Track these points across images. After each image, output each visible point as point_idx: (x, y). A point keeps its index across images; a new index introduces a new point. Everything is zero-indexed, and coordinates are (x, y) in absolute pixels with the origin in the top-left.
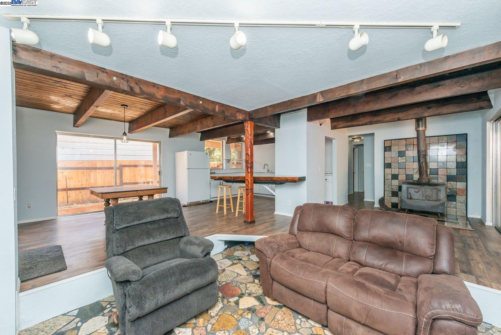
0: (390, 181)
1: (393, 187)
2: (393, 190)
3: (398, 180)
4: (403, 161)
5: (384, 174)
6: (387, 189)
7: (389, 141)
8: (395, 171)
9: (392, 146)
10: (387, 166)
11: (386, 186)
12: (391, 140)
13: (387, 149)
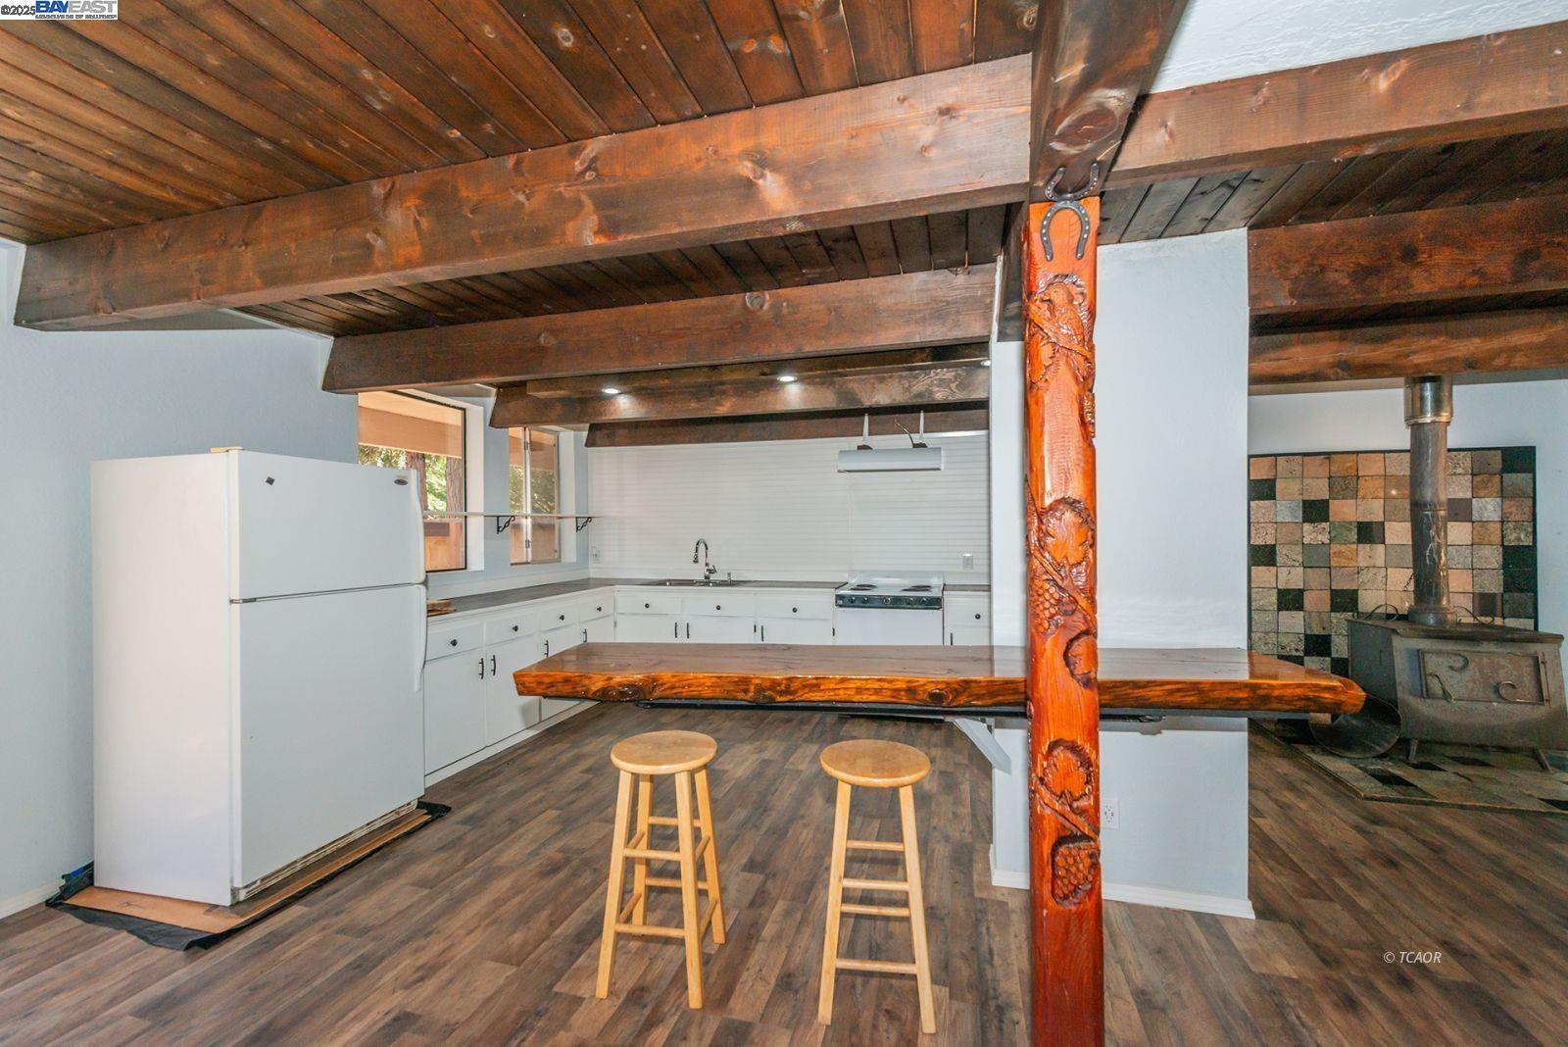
0: (1272, 616)
1: (1284, 640)
3: (1302, 613)
4: (1320, 537)
5: (1250, 588)
6: (1259, 647)
7: (1266, 459)
8: (1291, 576)
9: (1277, 480)
10: (1262, 556)
11: (1255, 637)
12: (1276, 455)
13: (1260, 488)
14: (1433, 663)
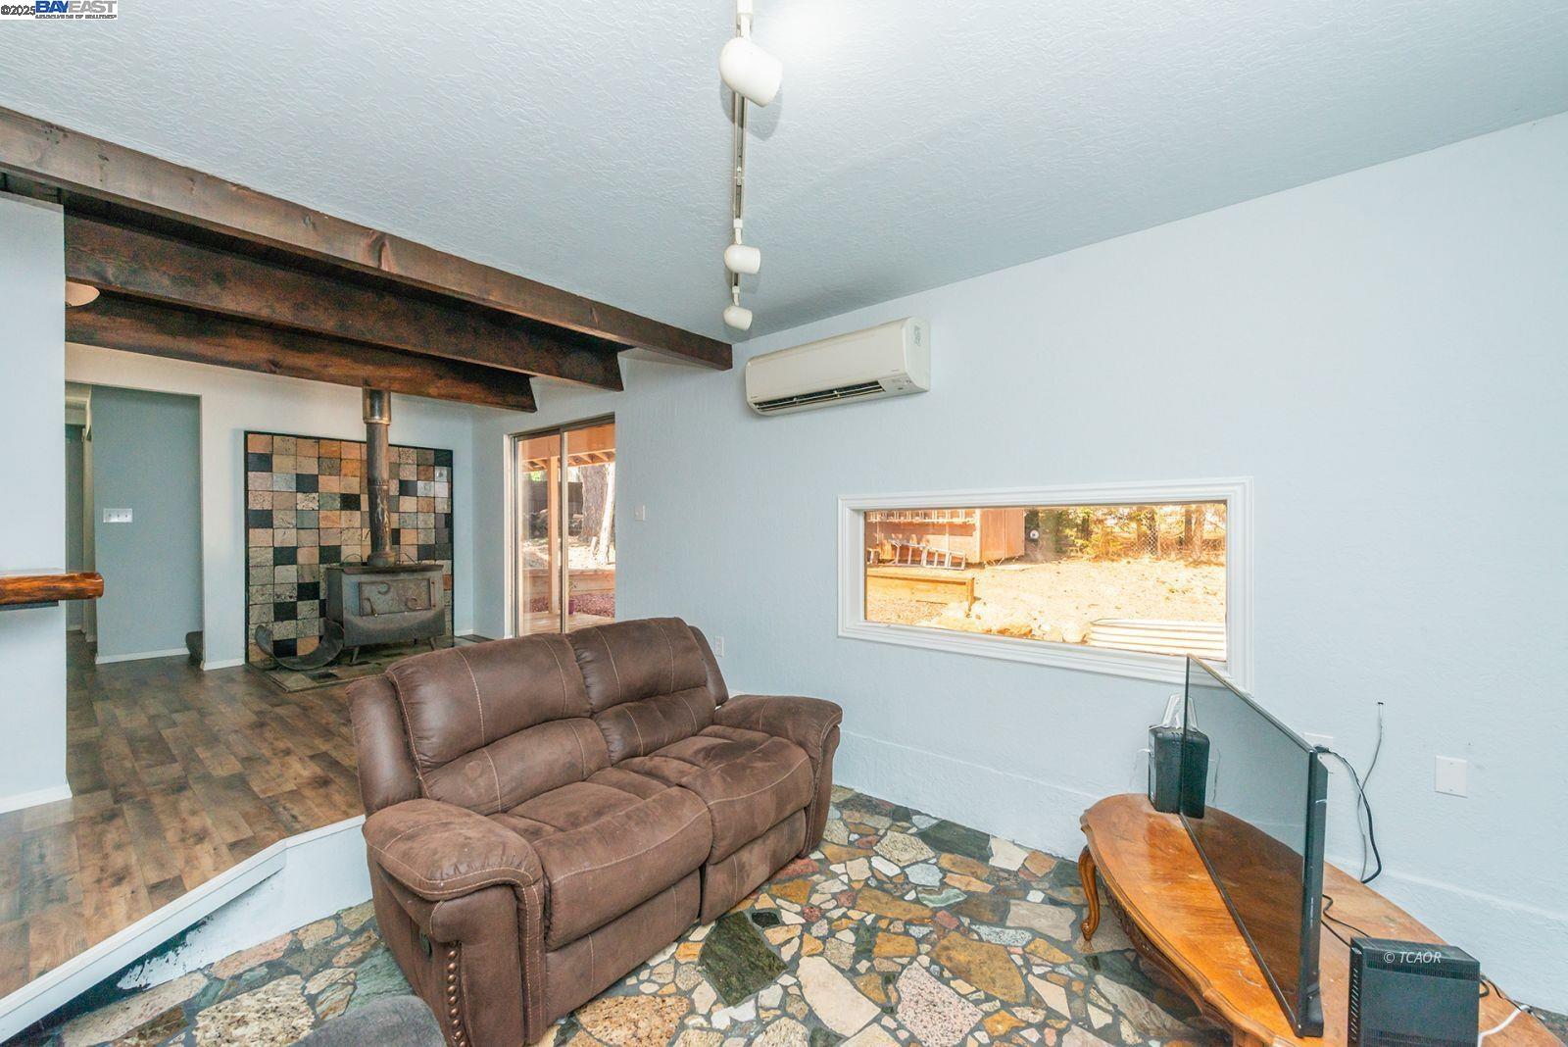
0: (268, 571)
1: (278, 590)
2: (279, 600)
3: (295, 566)
4: (311, 505)
5: (247, 548)
6: (256, 598)
7: (262, 436)
8: (286, 537)
9: (274, 456)
10: (257, 519)
11: (253, 590)
12: (273, 435)
13: (257, 461)
14: (367, 591)
